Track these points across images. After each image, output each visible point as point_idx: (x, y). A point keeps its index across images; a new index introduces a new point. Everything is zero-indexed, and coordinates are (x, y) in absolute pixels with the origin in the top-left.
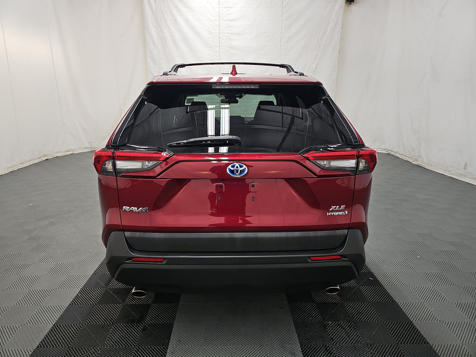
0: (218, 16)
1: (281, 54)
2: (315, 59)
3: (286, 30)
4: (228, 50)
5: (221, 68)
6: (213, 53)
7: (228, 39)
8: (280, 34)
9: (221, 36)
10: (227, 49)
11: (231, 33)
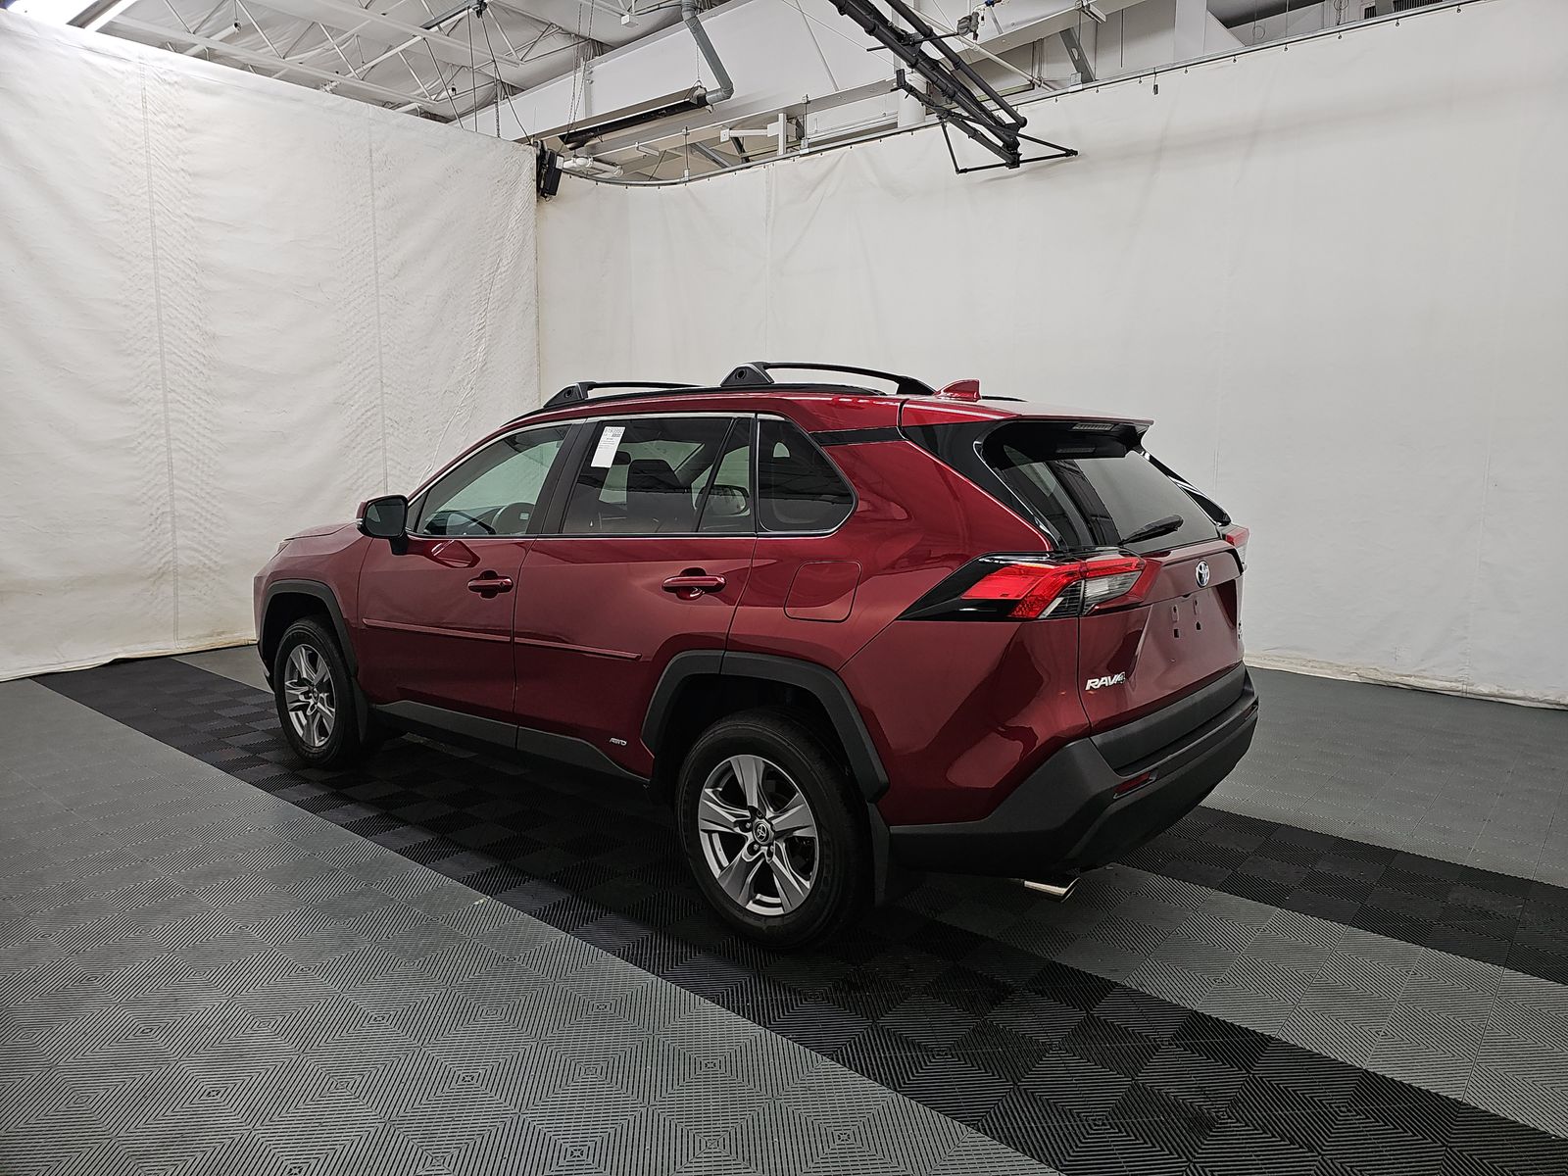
0: (143, 151)
1: (381, 312)
2: (481, 338)
3: (389, 240)
4: (193, 275)
5: (165, 338)
6: (130, 279)
7: (189, 237)
8: (372, 248)
9: (157, 223)
10: (188, 271)
11: (200, 220)
